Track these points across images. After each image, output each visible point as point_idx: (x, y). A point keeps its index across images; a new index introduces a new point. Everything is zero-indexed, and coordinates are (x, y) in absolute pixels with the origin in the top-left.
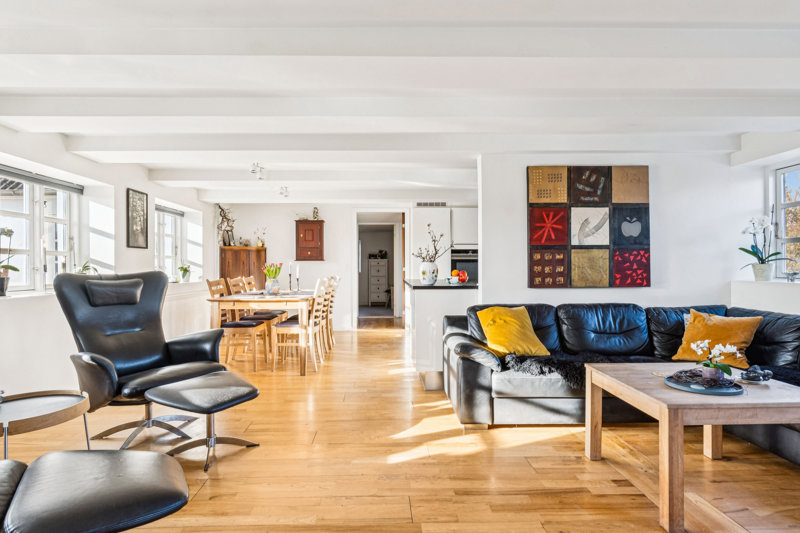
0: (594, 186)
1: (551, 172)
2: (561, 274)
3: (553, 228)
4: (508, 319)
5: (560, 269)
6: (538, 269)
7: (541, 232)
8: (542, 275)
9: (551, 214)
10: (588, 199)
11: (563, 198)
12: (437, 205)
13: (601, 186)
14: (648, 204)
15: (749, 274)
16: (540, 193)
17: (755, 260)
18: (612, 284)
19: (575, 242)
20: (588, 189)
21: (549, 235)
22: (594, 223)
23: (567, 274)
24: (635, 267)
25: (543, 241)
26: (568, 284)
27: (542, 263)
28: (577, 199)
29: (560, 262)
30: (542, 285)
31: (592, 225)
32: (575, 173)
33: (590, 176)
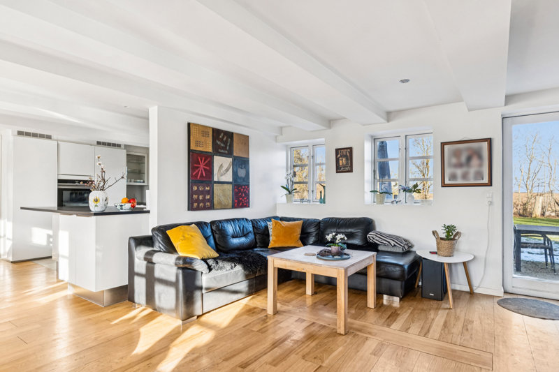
0: (225, 143)
1: (203, 129)
2: (208, 200)
3: (204, 169)
4: (193, 234)
5: (208, 197)
6: (195, 197)
7: (197, 171)
8: (198, 201)
9: (203, 159)
10: (222, 151)
11: (209, 149)
12: (42, 136)
13: (228, 144)
14: (248, 158)
15: (284, 199)
16: (197, 143)
17: (286, 192)
18: (234, 207)
19: (216, 179)
20: (222, 145)
21: (202, 174)
22: (225, 167)
23: (211, 201)
24: (244, 195)
25: (199, 177)
26: (212, 208)
27: (198, 192)
28: (217, 151)
29: (208, 192)
30: (198, 209)
31: (224, 169)
32: (217, 133)
33: (223, 137)
